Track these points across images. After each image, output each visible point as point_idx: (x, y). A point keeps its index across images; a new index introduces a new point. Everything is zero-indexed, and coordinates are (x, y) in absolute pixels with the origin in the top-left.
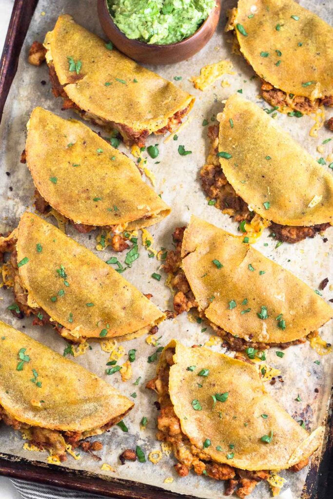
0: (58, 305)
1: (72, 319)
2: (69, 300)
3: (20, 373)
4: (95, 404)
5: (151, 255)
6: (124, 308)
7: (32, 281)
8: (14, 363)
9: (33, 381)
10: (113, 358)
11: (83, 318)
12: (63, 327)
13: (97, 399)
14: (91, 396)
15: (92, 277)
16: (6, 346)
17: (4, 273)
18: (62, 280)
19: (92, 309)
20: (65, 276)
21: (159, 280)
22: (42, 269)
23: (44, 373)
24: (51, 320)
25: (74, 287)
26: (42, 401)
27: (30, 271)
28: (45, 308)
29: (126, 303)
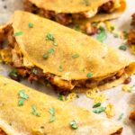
0: (49, 60)
1: (62, 69)
2: (58, 55)
3: (21, 108)
4: (90, 127)
5: (116, 37)
6: (103, 58)
7: (27, 46)
8: (16, 101)
9: (33, 113)
10: (98, 102)
11: (71, 67)
12: (54, 75)
13: (90, 123)
14: (85, 121)
15: (75, 40)
16: (8, 89)
17: (3, 54)
18: (51, 42)
19: (78, 59)
20: (53, 40)
21: (125, 50)
22: (34, 37)
23: (41, 107)
24: (44, 72)
25: (61, 45)
26: (42, 127)
27: (24, 39)
28: (38, 65)
29: (104, 55)
